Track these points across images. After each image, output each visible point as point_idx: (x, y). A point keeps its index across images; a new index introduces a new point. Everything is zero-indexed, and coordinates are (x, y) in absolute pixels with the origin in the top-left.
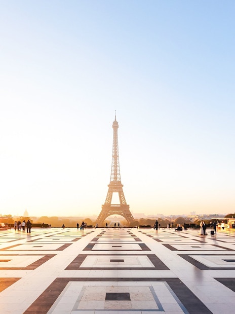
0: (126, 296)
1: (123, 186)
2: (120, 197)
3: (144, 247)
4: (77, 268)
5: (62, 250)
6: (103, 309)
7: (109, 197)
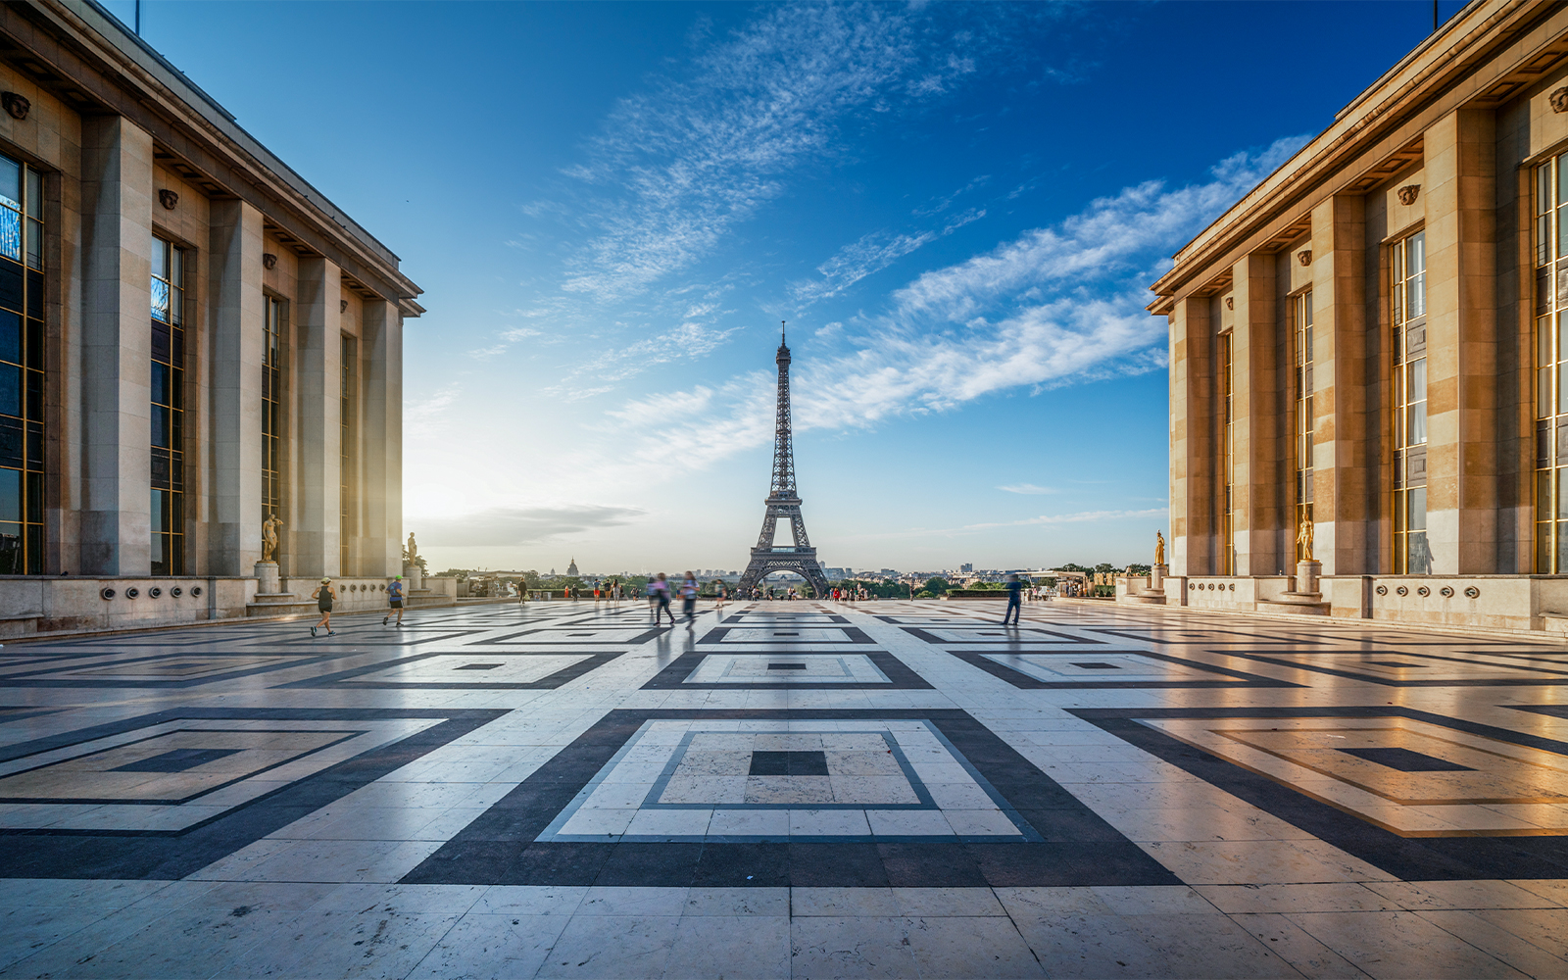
0: (813, 763)
1: (800, 502)
2: (795, 529)
3: (857, 635)
4: (677, 685)
5: (642, 643)
6: (742, 801)
7: (769, 531)
